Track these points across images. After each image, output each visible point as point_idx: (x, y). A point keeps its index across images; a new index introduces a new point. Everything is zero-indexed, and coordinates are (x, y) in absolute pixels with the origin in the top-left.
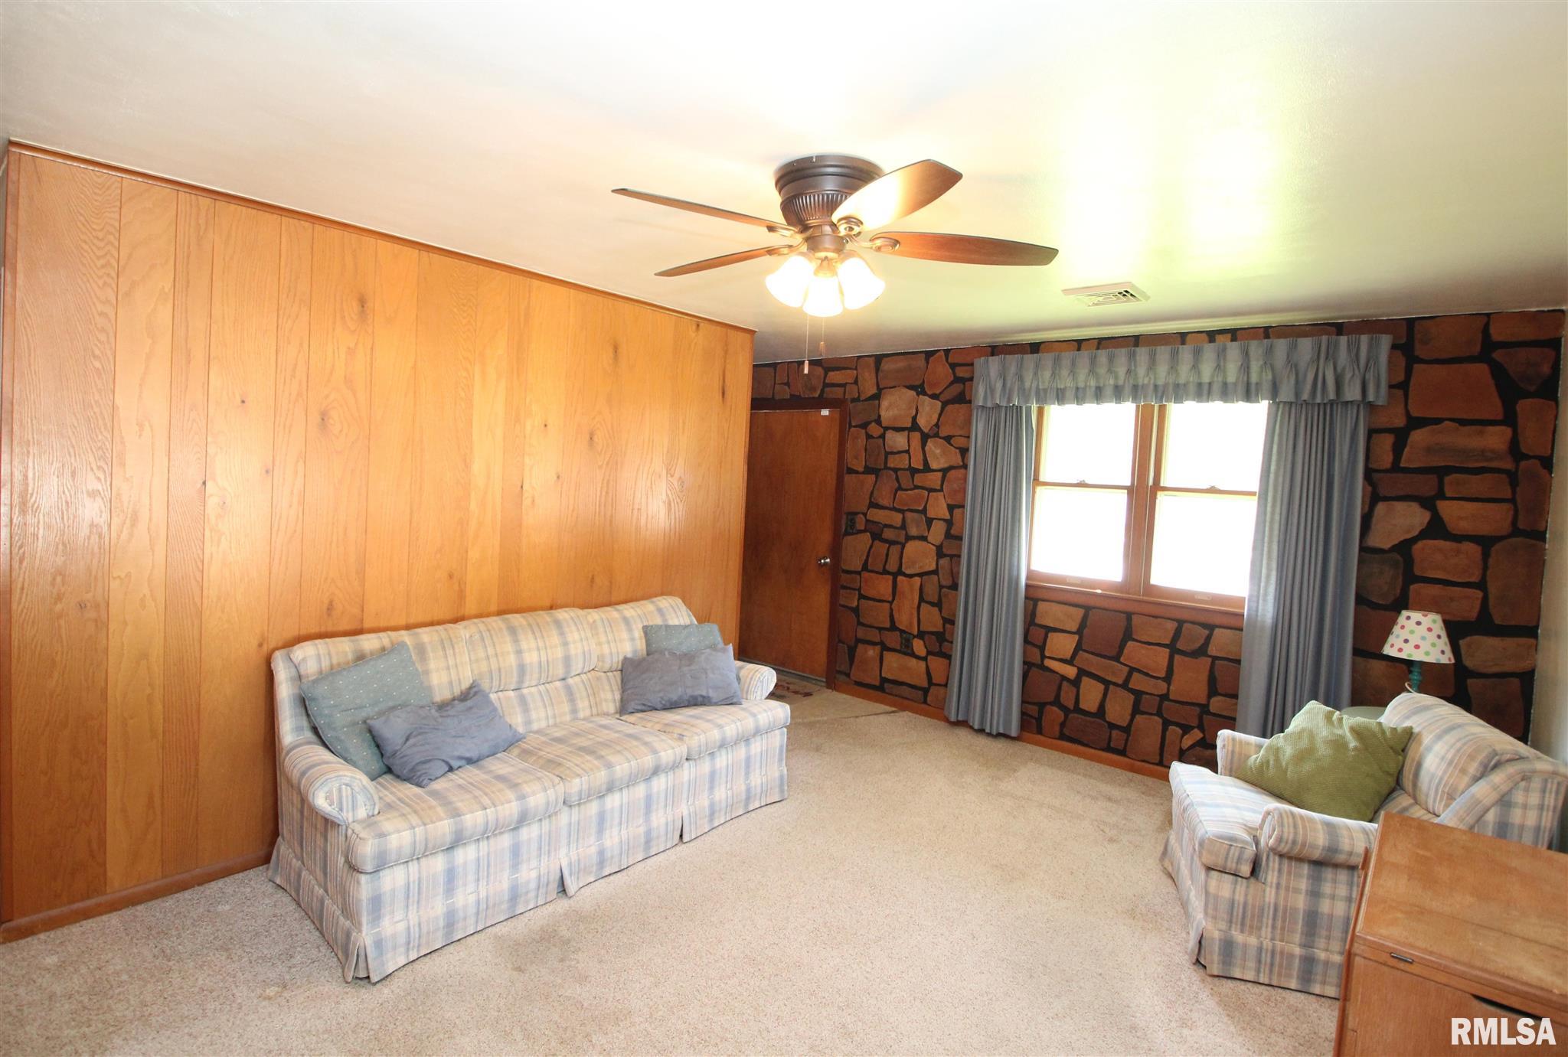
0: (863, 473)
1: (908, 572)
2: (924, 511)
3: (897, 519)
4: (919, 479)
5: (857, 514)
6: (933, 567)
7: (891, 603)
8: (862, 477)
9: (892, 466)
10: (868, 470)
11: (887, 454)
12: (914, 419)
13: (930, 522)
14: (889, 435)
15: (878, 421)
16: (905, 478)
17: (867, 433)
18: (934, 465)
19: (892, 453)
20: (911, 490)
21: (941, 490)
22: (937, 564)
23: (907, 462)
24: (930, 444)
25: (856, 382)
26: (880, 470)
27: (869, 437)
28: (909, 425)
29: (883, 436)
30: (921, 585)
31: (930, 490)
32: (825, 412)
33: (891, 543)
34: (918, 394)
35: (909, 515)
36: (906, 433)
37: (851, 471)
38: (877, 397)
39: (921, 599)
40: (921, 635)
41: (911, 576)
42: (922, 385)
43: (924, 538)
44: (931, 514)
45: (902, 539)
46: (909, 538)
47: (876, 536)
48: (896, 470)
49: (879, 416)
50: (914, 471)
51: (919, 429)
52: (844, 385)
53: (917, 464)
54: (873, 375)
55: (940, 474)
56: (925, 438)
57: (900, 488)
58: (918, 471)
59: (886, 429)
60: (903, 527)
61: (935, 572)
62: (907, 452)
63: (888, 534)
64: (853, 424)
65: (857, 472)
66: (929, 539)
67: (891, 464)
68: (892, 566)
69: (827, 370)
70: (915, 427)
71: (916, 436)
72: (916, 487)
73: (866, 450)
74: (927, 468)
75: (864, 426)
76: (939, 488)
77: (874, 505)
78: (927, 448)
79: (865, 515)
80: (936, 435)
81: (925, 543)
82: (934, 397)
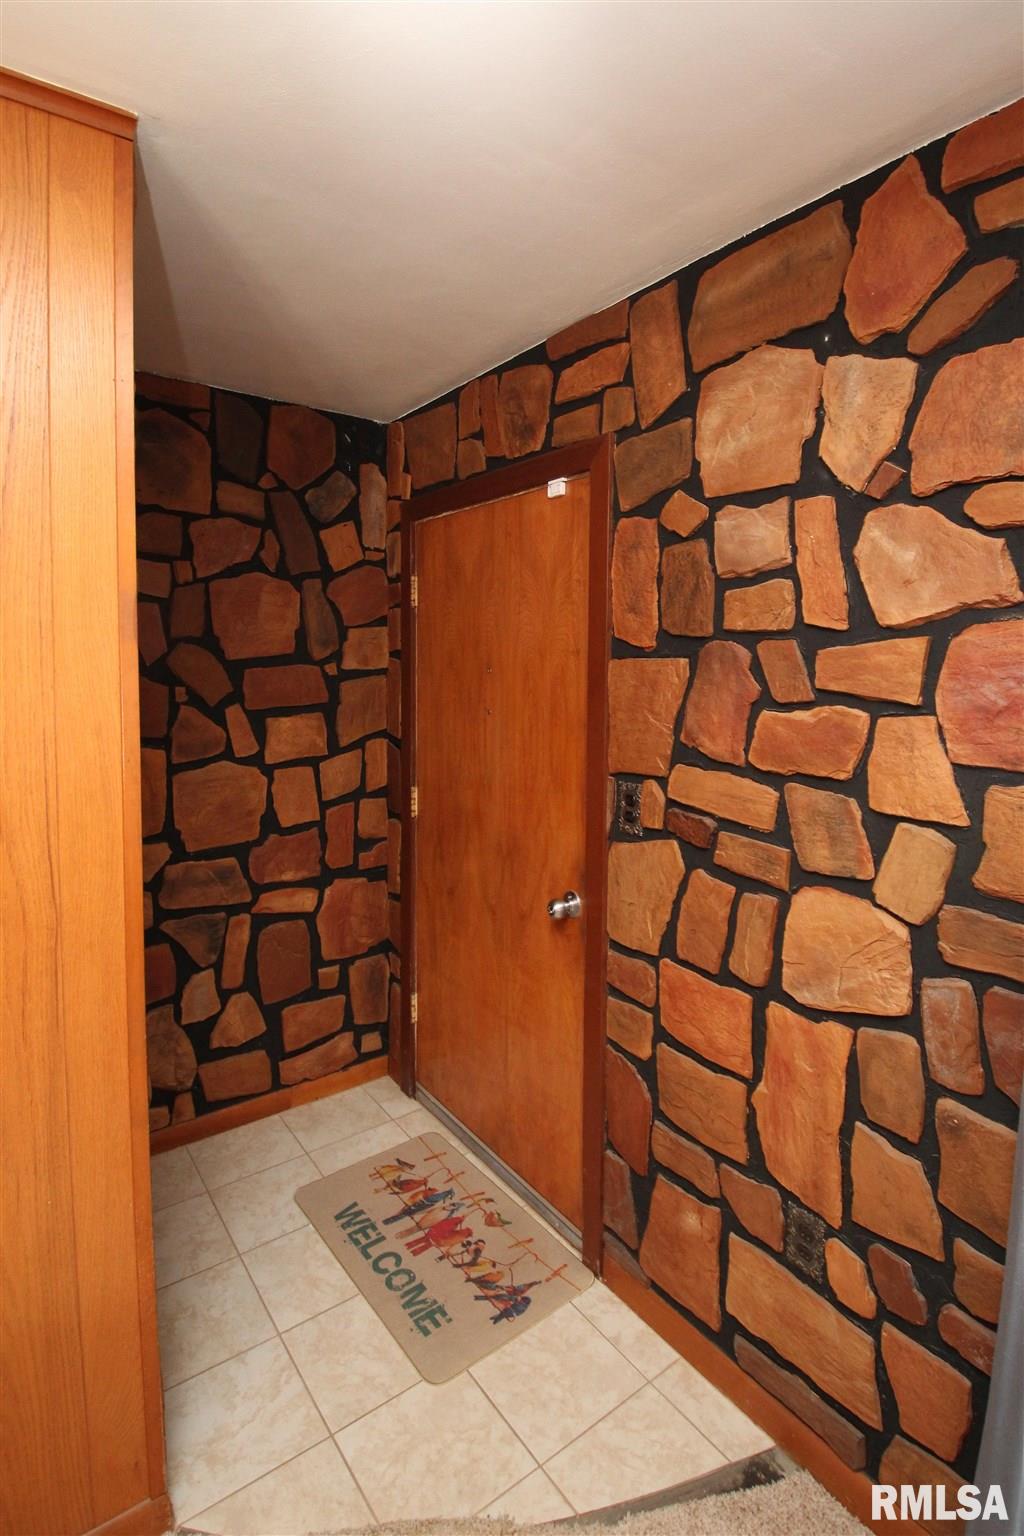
0: (656, 653)
1: (804, 997)
2: (856, 785)
3: (758, 803)
4: (835, 667)
5: (641, 778)
6: (897, 1003)
7: (751, 1084)
8: (651, 664)
9: (740, 625)
10: (671, 644)
11: (723, 584)
12: (811, 446)
13: (881, 828)
14: (727, 522)
15: (693, 485)
16: (782, 664)
17: (661, 529)
18: (892, 611)
19: (741, 581)
20: (806, 705)
21: (926, 708)
22: (916, 998)
23: (790, 610)
24: (874, 530)
25: (628, 380)
26: (703, 640)
27: (668, 538)
28: (792, 476)
29: (706, 531)
30: (853, 1057)
31: (881, 707)
32: (557, 487)
33: (745, 883)
34: (821, 359)
35: (799, 794)
36: (782, 504)
37: (625, 650)
38: (686, 406)
39: (854, 1110)
40: (859, 1238)
41: (816, 1015)
42: (836, 322)
43: (861, 888)
44: (886, 797)
45: (779, 877)
46: (805, 877)
47: (698, 855)
48: (751, 638)
49: (696, 465)
50: (813, 639)
51: (834, 487)
52: (596, 398)
53: (826, 609)
54: (675, 340)
55: (917, 646)
56: (853, 510)
57: (766, 700)
58: (830, 637)
59: (717, 504)
60: (782, 832)
61: (911, 1022)
62: (789, 571)
63: (733, 852)
64: (625, 506)
65: (639, 652)
66: (881, 890)
67: (735, 621)
68: (750, 963)
69: (558, 366)
70: (814, 476)
71: (820, 510)
72: (826, 697)
73: (660, 580)
74: (864, 625)
75: (652, 507)
76: (914, 699)
77: (686, 754)
78: (861, 550)
79: (663, 781)
80: (901, 492)
81: (865, 904)
82: (888, 345)
